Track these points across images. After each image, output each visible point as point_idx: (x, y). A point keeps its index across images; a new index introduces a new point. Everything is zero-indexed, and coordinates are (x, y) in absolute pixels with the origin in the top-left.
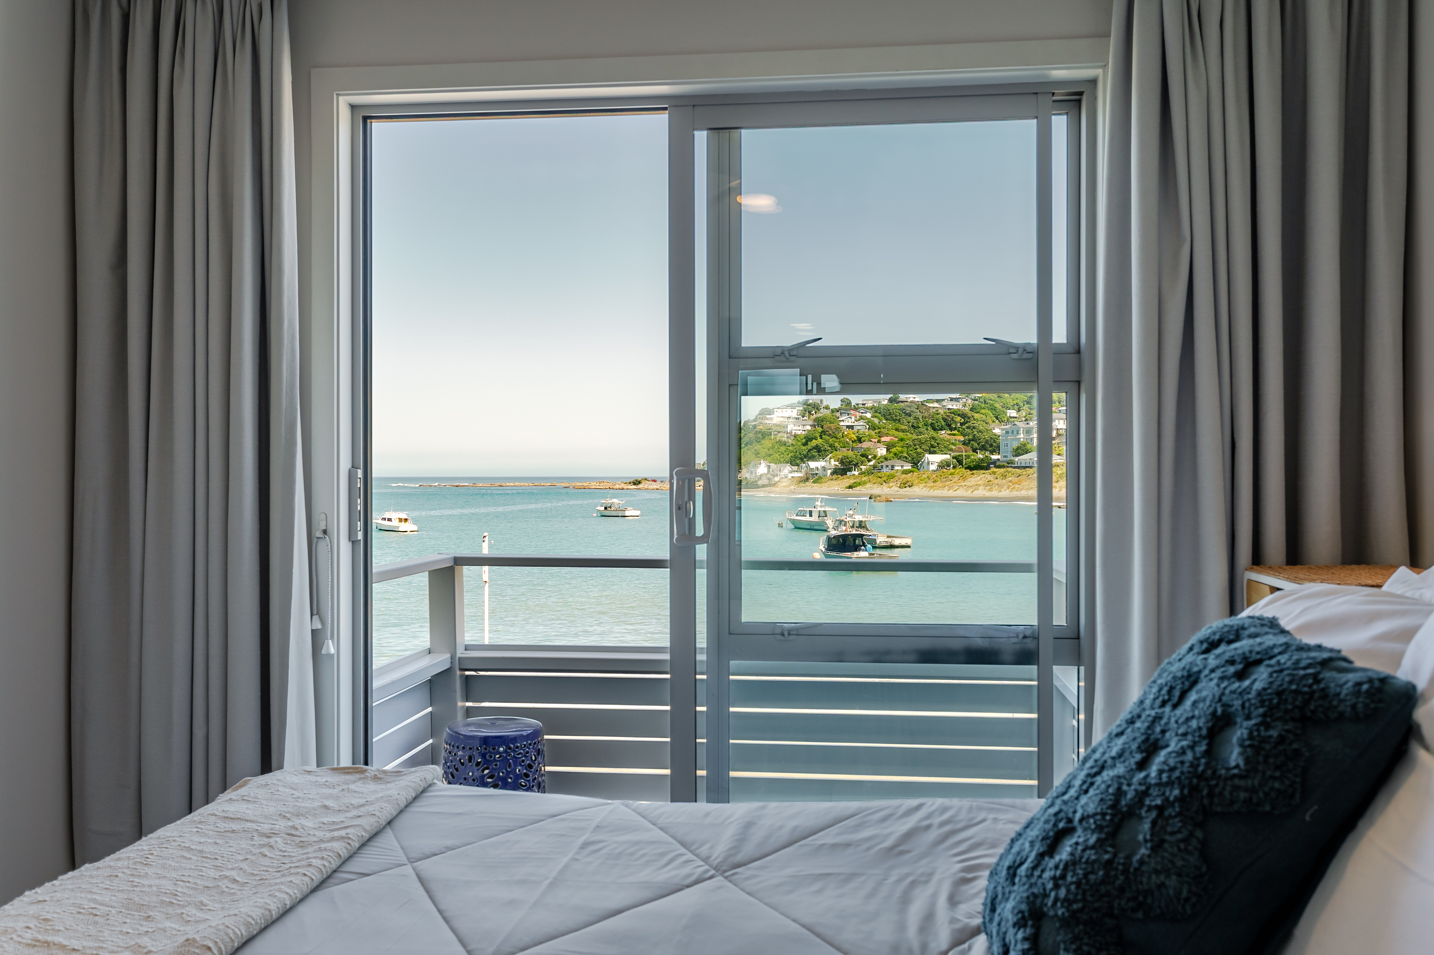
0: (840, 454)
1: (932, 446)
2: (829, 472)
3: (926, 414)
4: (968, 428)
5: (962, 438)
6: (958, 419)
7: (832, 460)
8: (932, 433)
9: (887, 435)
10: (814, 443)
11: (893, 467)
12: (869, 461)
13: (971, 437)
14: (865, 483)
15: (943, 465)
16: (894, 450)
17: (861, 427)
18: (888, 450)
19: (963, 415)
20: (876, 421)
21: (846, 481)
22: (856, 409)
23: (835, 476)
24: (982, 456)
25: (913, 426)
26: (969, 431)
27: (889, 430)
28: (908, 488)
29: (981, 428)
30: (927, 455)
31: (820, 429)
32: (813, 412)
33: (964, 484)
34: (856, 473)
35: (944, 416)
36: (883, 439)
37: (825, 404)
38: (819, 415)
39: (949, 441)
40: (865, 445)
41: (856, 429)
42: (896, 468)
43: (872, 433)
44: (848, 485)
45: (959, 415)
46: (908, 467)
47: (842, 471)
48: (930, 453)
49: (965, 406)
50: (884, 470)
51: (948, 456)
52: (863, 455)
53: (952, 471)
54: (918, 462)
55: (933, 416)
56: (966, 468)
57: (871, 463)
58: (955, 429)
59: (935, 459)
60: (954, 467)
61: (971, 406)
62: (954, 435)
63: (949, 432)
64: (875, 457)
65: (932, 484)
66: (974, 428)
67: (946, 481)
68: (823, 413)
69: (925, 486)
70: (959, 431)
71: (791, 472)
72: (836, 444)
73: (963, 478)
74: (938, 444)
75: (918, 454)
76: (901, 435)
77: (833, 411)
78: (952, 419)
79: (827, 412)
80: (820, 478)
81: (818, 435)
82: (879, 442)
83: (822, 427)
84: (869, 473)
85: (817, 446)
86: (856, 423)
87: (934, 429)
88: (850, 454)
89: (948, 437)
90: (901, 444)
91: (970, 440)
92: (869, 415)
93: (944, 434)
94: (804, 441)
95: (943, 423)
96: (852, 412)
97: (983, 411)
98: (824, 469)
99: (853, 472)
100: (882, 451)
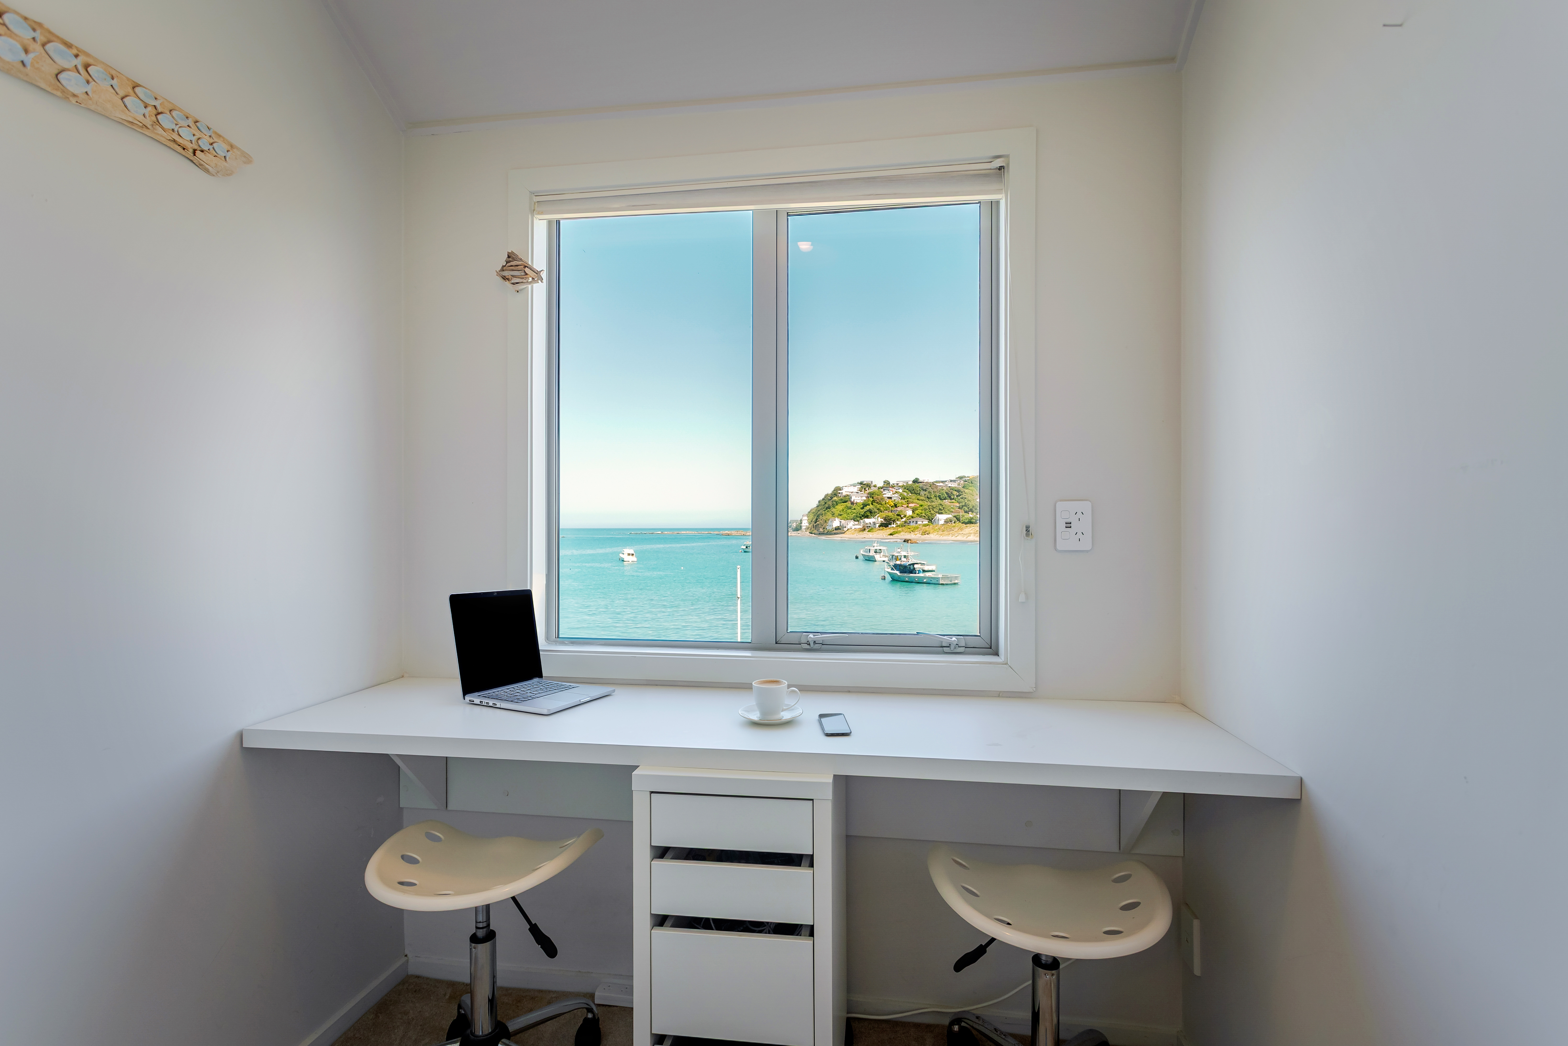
0: (884, 514)
1: (940, 509)
2: (877, 525)
3: (935, 490)
4: (962, 498)
5: (958, 505)
6: (955, 493)
7: (879, 518)
8: (940, 501)
9: (912, 503)
10: (868, 508)
11: (917, 522)
12: (902, 518)
13: (963, 504)
14: (900, 532)
15: (947, 521)
16: (917, 512)
17: (896, 497)
18: (913, 511)
19: (958, 491)
20: (905, 494)
21: (888, 531)
22: (893, 487)
23: (881, 528)
24: (972, 516)
25: (927, 497)
26: (962, 500)
27: (913, 499)
28: (927, 535)
29: (970, 498)
30: (938, 515)
31: (871, 499)
32: (867, 489)
33: (961, 533)
34: (894, 526)
35: (947, 491)
36: (910, 505)
37: (874, 484)
38: (870, 491)
39: (950, 506)
40: (899, 509)
41: (893, 499)
42: (919, 523)
43: (903, 501)
44: (889, 533)
45: (955, 491)
46: (926, 522)
47: (885, 525)
48: (939, 514)
49: (959, 485)
50: (912, 524)
51: (950, 516)
52: (898, 515)
53: (954, 524)
54: (932, 519)
55: (940, 491)
56: (962, 523)
57: (904, 520)
58: (953, 499)
59: (942, 518)
60: (955, 522)
61: (963, 486)
62: (953, 502)
63: (950, 501)
64: (905, 516)
65: (941, 533)
66: (965, 498)
67: (950, 531)
68: (873, 489)
69: (937, 534)
70: (955, 500)
71: (854, 525)
72: (881, 508)
73: (961, 529)
74: (944, 508)
75: (932, 514)
76: (921, 503)
77: (879, 489)
78: (952, 493)
79: (876, 489)
80: (872, 529)
81: (870, 503)
82: (907, 507)
83: (873, 498)
84: (902, 526)
85: (870, 509)
86: (893, 496)
87: (941, 499)
88: (890, 514)
89: (949, 503)
90: (921, 508)
91: (963, 506)
92: (901, 491)
93: (947, 502)
94: (862, 506)
95: (946, 495)
96: (890, 489)
97: (970, 488)
98: (874, 523)
99: (892, 525)
100: (909, 513)
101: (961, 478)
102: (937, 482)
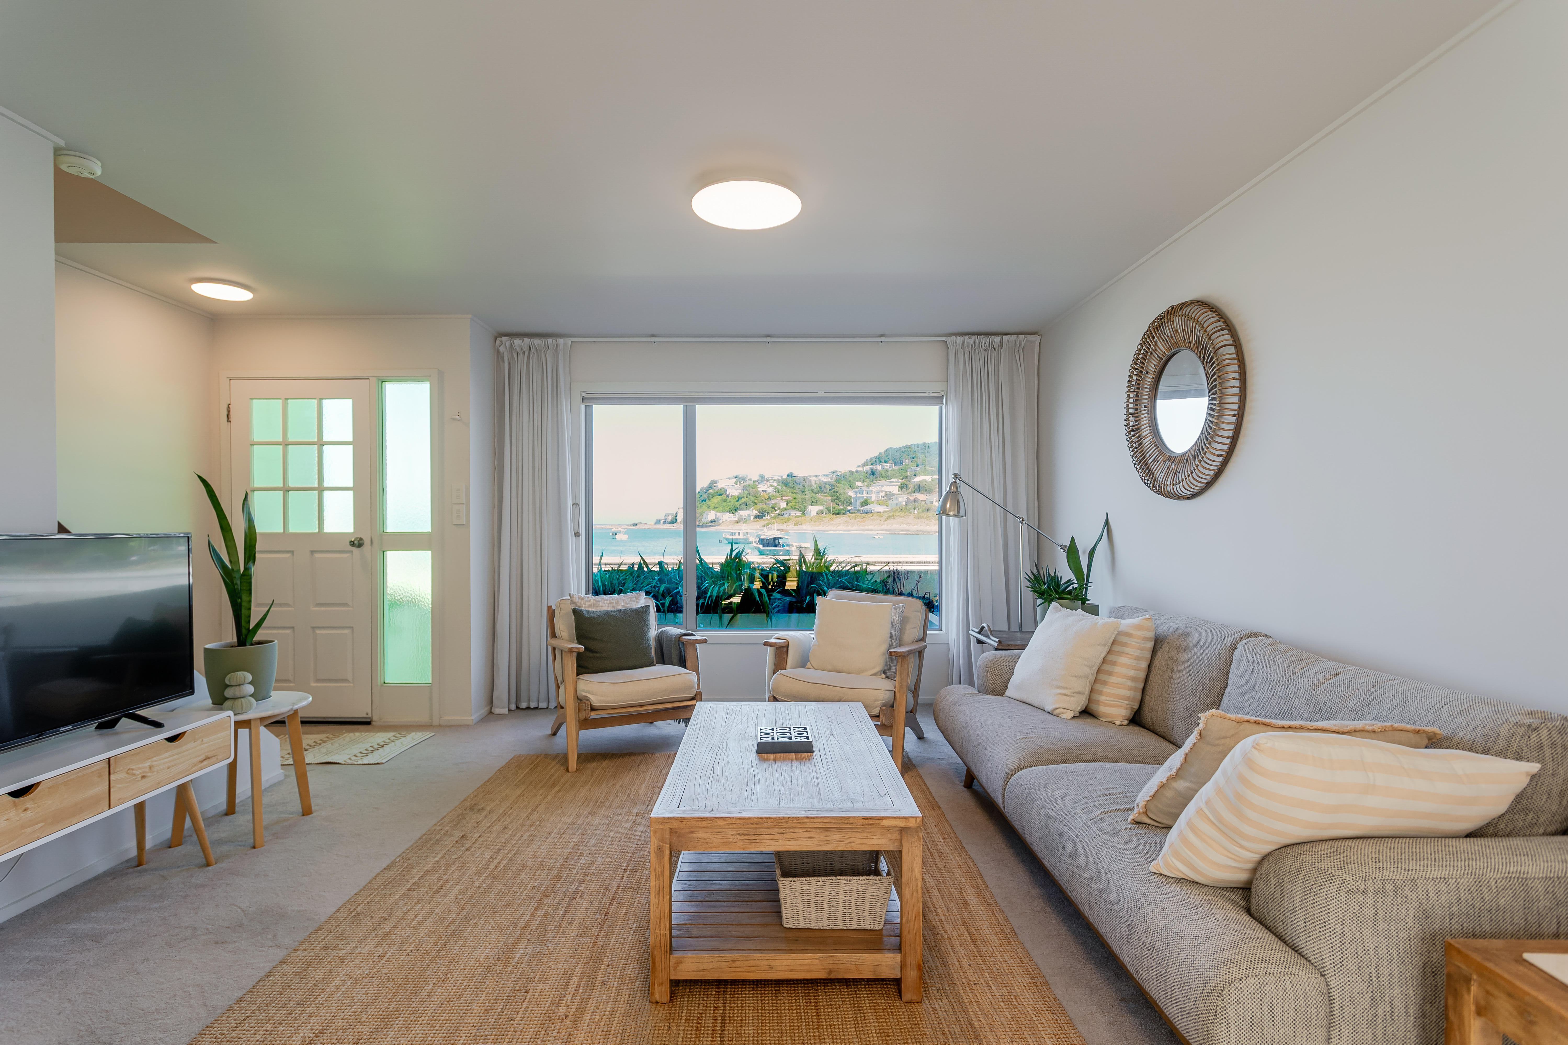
0: (759, 507)
1: (813, 502)
2: (752, 517)
3: (809, 484)
5: (830, 498)
6: (828, 487)
7: (754, 510)
8: (812, 495)
9: (787, 496)
10: (743, 500)
11: (790, 514)
13: (835, 497)
14: (774, 523)
15: (820, 513)
16: (790, 504)
17: (770, 490)
18: (787, 504)
19: (831, 485)
20: (780, 487)
21: (762, 522)
22: (767, 481)
23: (756, 520)
24: (842, 507)
25: (801, 490)
26: (834, 493)
27: (787, 493)
28: (799, 526)
29: (841, 492)
30: (810, 507)
31: (746, 492)
32: (742, 482)
33: (832, 523)
34: (768, 518)
35: (820, 485)
36: (784, 498)
37: (749, 478)
38: (745, 484)
39: (822, 499)
40: (773, 501)
41: (767, 492)
42: (792, 515)
43: (778, 494)
44: (763, 524)
45: (828, 485)
46: (799, 514)
48: (812, 506)
49: (831, 479)
50: (785, 516)
51: (822, 508)
52: (772, 508)
53: (825, 516)
54: (805, 511)
55: (813, 485)
56: (833, 514)
57: (777, 512)
58: (826, 493)
59: (813, 510)
60: (826, 514)
61: (836, 480)
62: (826, 496)
63: (822, 495)
64: (779, 509)
66: (837, 492)
67: (821, 522)
68: (748, 482)
70: (828, 494)
71: (729, 517)
72: (756, 501)
73: (832, 519)
74: (816, 501)
75: (805, 506)
76: (794, 495)
77: (754, 482)
78: (824, 487)
79: (751, 483)
80: (746, 521)
81: (745, 496)
82: (782, 499)
83: (748, 491)
84: (775, 517)
85: (745, 502)
86: (768, 489)
87: (814, 493)
88: (765, 506)
89: (822, 497)
90: (795, 501)
91: (835, 499)
92: (775, 484)
93: (819, 496)
94: (737, 499)
95: (819, 489)
96: (765, 482)
97: (842, 482)
98: (749, 516)
99: (766, 517)
100: (783, 505)
101: (833, 473)
102: (810, 476)
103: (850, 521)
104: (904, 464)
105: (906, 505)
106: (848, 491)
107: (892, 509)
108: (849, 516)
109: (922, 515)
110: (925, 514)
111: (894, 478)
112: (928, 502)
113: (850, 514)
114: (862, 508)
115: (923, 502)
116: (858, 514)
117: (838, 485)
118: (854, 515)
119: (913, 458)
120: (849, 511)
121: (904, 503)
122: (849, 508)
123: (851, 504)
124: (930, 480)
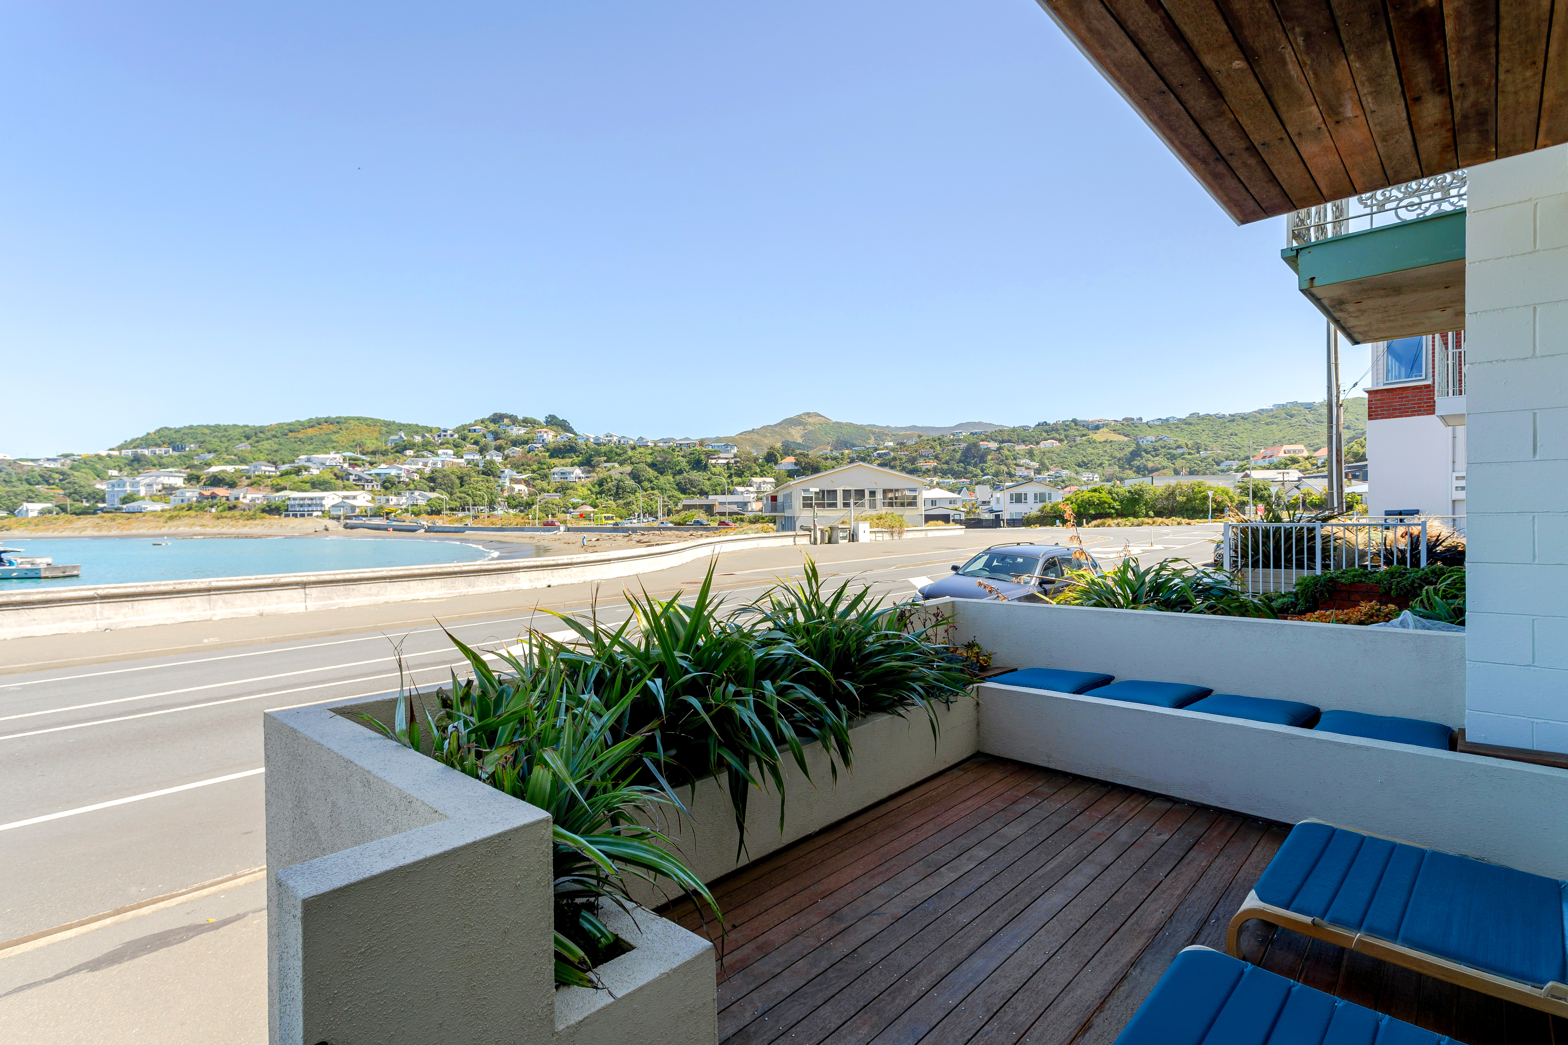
1: (29, 497)
3: (20, 471)
4: (69, 483)
5: (62, 492)
6: (56, 476)
8: (27, 486)
13: (72, 491)
15: (42, 512)
19: (62, 473)
24: (88, 505)
26: (70, 485)
28: (5, 532)
29: (83, 483)
30: (25, 504)
33: (70, 527)
35: (41, 473)
39: (48, 493)
45: (57, 473)
48: (28, 502)
49: (63, 465)
51: (48, 505)
53: (57, 516)
54: (15, 510)
55: (27, 473)
56: (71, 514)
58: (53, 484)
59: (34, 508)
60: (57, 514)
61: (70, 466)
62: (54, 488)
63: (47, 487)
65: (34, 528)
66: (75, 483)
67: (49, 525)
69: (26, 530)
70: (57, 486)
73: (70, 522)
74: (36, 495)
75: (14, 503)
78: (50, 476)
87: (30, 483)
89: (46, 490)
91: (71, 494)
93: (42, 488)
95: (40, 479)
97: (83, 470)
101: (66, 456)
102: (21, 460)
103: (105, 524)
104: (187, 449)
105: (198, 501)
106: (94, 482)
107: (175, 508)
108: (103, 517)
109: (224, 514)
110: (230, 514)
111: (173, 467)
112: (232, 498)
113: (103, 514)
114: (124, 506)
115: (224, 499)
116: (118, 514)
117: (76, 473)
118: (111, 515)
119: (202, 443)
120: (102, 510)
121: (195, 499)
122: (101, 505)
123: (103, 501)
124: (233, 471)
